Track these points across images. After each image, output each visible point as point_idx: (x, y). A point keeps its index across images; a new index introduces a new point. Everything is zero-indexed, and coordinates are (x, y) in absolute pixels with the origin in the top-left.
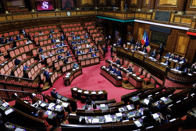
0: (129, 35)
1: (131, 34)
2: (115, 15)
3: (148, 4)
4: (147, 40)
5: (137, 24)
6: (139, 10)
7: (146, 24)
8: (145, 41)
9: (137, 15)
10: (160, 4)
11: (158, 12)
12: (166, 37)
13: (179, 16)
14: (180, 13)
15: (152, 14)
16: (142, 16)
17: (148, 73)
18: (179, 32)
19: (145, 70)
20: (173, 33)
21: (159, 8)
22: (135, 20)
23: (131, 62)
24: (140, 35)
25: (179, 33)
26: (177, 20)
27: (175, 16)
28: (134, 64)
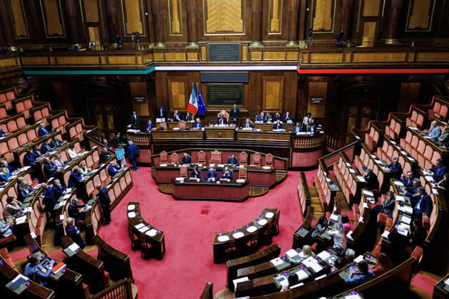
0: (140, 103)
1: (144, 100)
2: (107, 60)
3: (178, 32)
4: (200, 103)
5: (164, 74)
6: (160, 45)
7: (188, 73)
8: (196, 105)
9: (158, 57)
10: (208, 31)
11: (212, 47)
12: (240, 90)
13: (257, 49)
14: (256, 45)
15: (198, 51)
16: (174, 57)
17: (264, 156)
18: (263, 75)
19: (257, 153)
20: (252, 78)
21: (208, 38)
22: (157, 68)
23: (213, 151)
24: (176, 96)
25: (264, 77)
26: (256, 56)
27: (249, 50)
28: (222, 151)
